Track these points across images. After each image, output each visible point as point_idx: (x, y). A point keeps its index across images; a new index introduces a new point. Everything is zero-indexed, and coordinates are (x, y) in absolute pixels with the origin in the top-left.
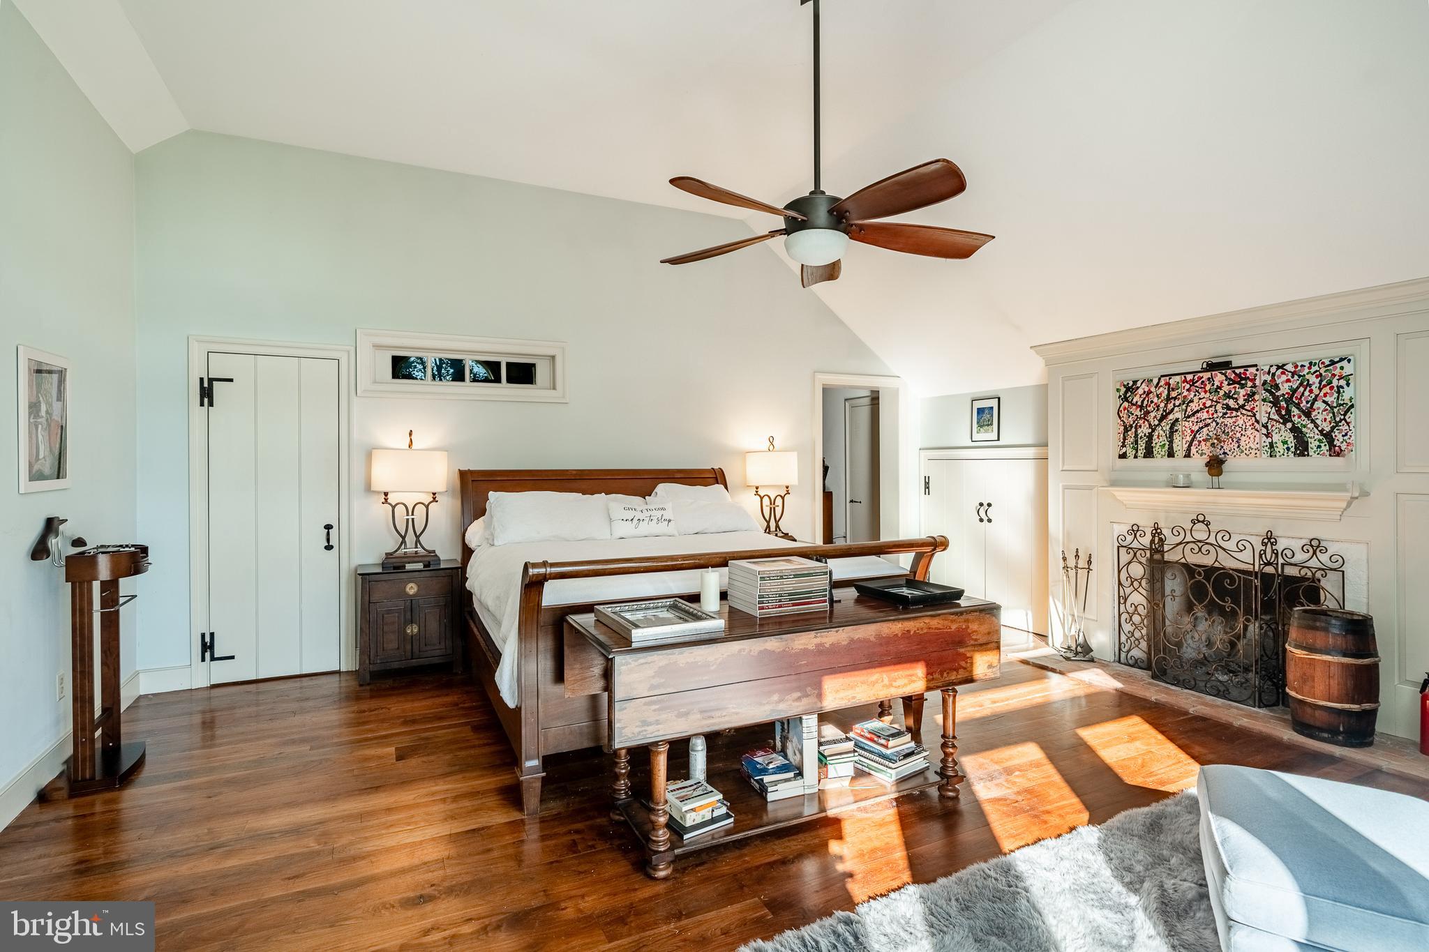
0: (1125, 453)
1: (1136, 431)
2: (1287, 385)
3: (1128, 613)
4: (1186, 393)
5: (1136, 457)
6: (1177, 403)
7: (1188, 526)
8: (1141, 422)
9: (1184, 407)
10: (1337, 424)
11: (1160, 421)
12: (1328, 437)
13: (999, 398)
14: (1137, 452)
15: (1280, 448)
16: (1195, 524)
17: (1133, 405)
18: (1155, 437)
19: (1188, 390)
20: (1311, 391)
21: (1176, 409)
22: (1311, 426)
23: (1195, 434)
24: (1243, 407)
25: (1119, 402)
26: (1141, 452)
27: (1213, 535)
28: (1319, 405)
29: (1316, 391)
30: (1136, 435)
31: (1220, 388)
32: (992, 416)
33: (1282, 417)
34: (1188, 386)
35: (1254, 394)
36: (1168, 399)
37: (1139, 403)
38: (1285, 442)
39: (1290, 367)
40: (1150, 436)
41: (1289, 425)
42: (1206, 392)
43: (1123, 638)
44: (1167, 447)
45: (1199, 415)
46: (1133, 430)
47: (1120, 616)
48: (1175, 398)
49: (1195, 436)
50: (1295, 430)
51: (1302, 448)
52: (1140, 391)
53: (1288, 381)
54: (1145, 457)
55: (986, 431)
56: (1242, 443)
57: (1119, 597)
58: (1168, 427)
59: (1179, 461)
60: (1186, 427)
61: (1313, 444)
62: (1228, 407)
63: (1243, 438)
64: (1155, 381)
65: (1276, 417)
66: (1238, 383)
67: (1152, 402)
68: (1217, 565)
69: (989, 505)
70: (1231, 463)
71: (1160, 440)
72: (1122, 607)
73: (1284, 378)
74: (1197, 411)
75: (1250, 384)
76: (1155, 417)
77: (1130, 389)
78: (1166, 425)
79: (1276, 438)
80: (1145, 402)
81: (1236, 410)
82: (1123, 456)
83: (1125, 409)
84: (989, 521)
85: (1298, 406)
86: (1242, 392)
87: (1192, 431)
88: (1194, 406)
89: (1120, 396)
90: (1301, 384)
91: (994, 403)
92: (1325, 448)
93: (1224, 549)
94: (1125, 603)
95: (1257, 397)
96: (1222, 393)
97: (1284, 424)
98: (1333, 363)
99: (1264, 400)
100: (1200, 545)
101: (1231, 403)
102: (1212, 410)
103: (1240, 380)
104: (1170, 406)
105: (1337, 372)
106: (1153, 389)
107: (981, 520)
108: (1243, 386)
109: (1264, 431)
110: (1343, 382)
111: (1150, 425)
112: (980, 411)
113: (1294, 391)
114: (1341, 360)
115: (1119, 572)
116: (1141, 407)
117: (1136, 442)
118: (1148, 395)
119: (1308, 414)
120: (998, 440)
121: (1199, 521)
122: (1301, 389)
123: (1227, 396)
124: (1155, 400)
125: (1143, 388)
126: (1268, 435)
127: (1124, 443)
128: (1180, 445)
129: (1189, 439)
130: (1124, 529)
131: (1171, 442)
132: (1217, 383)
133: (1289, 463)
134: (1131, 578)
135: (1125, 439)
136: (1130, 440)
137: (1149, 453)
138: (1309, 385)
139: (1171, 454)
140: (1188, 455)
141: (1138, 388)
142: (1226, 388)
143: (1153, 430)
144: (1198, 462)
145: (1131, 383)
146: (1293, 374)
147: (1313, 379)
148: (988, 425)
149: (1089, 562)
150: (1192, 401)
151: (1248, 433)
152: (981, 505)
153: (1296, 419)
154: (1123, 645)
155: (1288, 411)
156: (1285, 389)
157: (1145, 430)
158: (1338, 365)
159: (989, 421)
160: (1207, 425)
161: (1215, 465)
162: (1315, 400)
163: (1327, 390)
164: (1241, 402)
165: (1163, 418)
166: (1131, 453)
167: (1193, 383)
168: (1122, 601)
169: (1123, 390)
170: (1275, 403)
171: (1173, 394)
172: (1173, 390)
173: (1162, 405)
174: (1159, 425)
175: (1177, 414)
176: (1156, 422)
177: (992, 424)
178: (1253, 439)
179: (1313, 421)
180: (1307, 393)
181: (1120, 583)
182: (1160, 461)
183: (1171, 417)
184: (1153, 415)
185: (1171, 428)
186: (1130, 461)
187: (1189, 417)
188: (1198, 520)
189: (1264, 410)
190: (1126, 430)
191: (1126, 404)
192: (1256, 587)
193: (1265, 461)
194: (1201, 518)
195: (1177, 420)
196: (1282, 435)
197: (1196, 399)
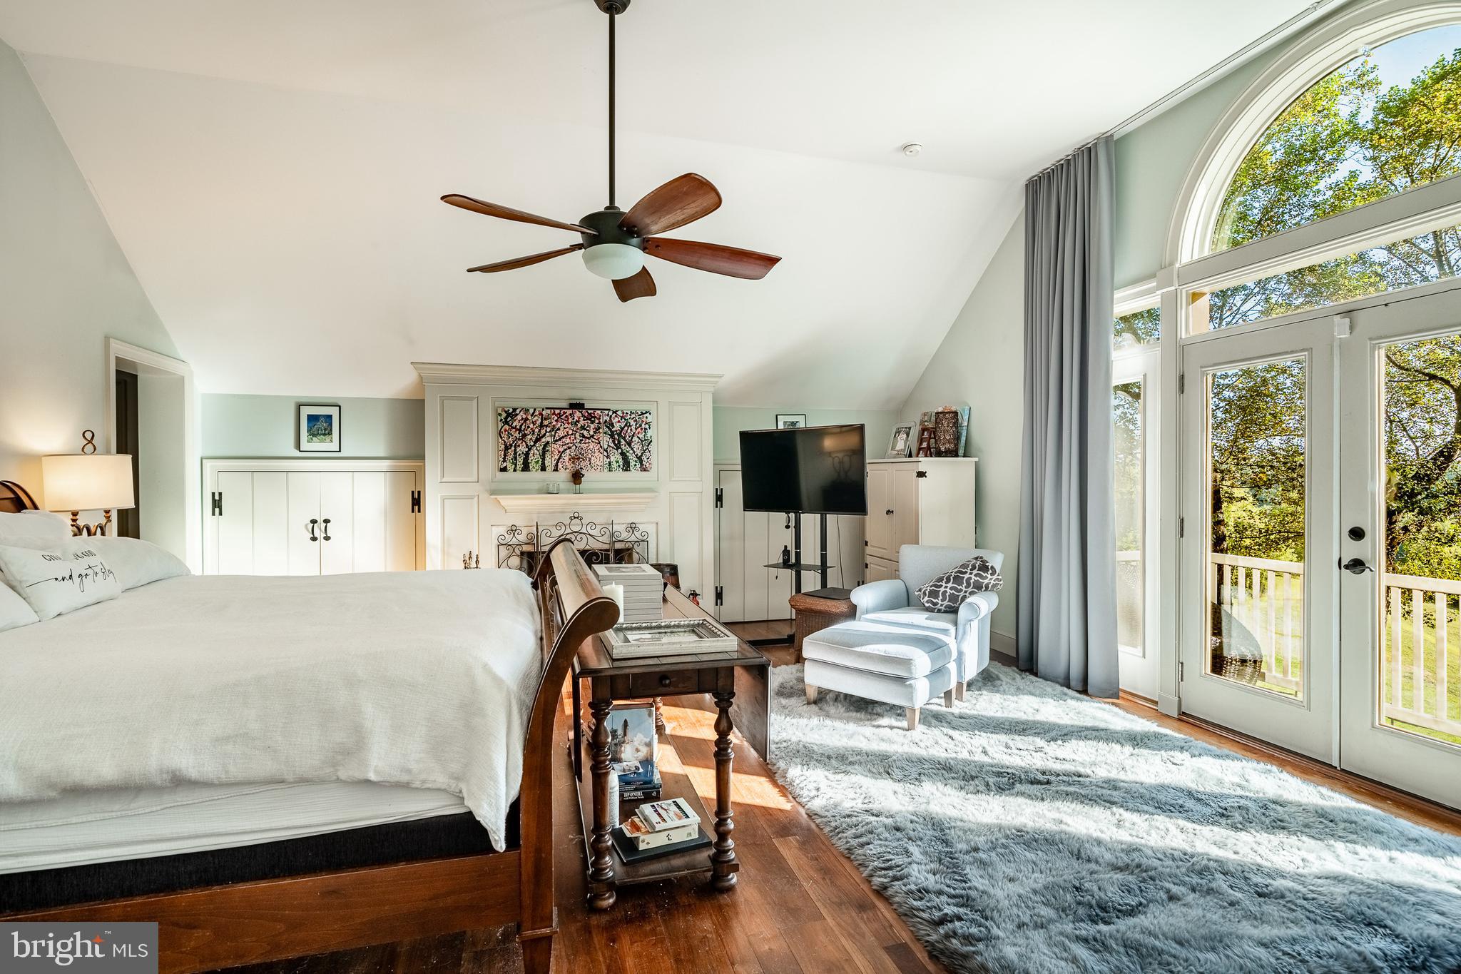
0: (506, 467)
1: (515, 450)
2: (618, 424)
4: (554, 423)
5: (515, 470)
6: (548, 430)
7: (567, 521)
8: (520, 442)
9: (553, 433)
10: (644, 451)
11: (535, 442)
12: (640, 458)
13: (340, 407)
14: (516, 466)
15: (615, 465)
16: (572, 519)
17: (513, 428)
18: (531, 455)
19: (556, 421)
20: (631, 430)
21: (548, 434)
22: (631, 452)
23: (561, 454)
24: (592, 436)
25: (500, 424)
26: (520, 466)
27: (584, 527)
28: (635, 439)
29: (634, 430)
30: (515, 453)
31: (578, 421)
32: (331, 424)
33: (615, 445)
34: (556, 418)
35: (599, 428)
36: (542, 426)
37: (518, 427)
38: (617, 462)
39: (620, 413)
40: (527, 454)
41: (620, 451)
42: (568, 423)
44: (540, 462)
45: (564, 440)
46: (513, 448)
48: (547, 426)
49: (561, 456)
50: (623, 454)
51: (626, 466)
52: (519, 417)
53: (619, 422)
54: (523, 470)
55: (321, 441)
56: (592, 462)
58: (541, 448)
59: (549, 474)
60: (556, 447)
61: (632, 463)
62: (583, 436)
63: (593, 458)
64: (531, 411)
65: (612, 445)
66: (590, 420)
67: (529, 427)
68: (588, 547)
69: (327, 521)
70: (589, 476)
71: (534, 457)
73: (617, 420)
74: (563, 437)
75: (597, 421)
76: (531, 439)
77: (511, 415)
78: (540, 446)
79: (612, 459)
80: (523, 427)
81: (589, 438)
82: (504, 470)
83: (505, 431)
84: (327, 538)
85: (624, 438)
86: (592, 426)
87: (559, 452)
88: (560, 433)
89: (501, 420)
90: (626, 425)
91: (334, 412)
92: (638, 466)
93: (591, 536)
95: (601, 430)
96: (579, 425)
97: (617, 449)
98: (642, 414)
99: (605, 433)
100: (576, 534)
101: (585, 433)
102: (573, 437)
103: (590, 418)
104: (543, 432)
105: (644, 419)
106: (529, 417)
107: (314, 539)
108: (593, 422)
109: (605, 454)
110: (647, 426)
111: (527, 445)
112: (312, 419)
113: (622, 429)
114: (646, 412)
116: (520, 430)
117: (516, 458)
118: (525, 421)
119: (629, 444)
120: (340, 451)
121: (575, 518)
122: (626, 428)
123: (583, 428)
124: (531, 426)
125: (521, 415)
126: (607, 457)
127: (504, 458)
128: (550, 462)
129: (557, 457)
130: (503, 530)
131: (544, 459)
132: (576, 418)
133: (619, 475)
135: (505, 455)
136: (510, 456)
137: (526, 468)
138: (631, 426)
139: (543, 468)
140: (556, 470)
141: (517, 415)
142: (582, 422)
143: (530, 450)
144: (564, 475)
145: (511, 410)
146: (622, 417)
147: (632, 423)
148: (325, 435)
149: (477, 562)
150: (559, 429)
151: (596, 454)
152: (314, 522)
153: (623, 447)
155: (619, 442)
156: (617, 427)
157: (522, 449)
158: (645, 415)
159: (325, 430)
160: (569, 448)
161: (577, 477)
162: (633, 436)
163: (639, 430)
164: (592, 433)
165: (537, 440)
166: (510, 466)
167: (559, 416)
169: (504, 415)
170: (612, 436)
171: (546, 423)
172: (545, 419)
173: (537, 430)
174: (534, 445)
175: (548, 439)
176: (532, 444)
177: (330, 433)
178: (598, 459)
179: (632, 449)
180: (629, 431)
182: (535, 475)
183: (543, 440)
184: (529, 437)
185: (544, 448)
186: (510, 474)
187: (557, 441)
188: (574, 516)
189: (606, 440)
190: (507, 448)
191: (507, 427)
193: (606, 474)
194: (576, 515)
195: (548, 443)
196: (616, 457)
197: (562, 428)
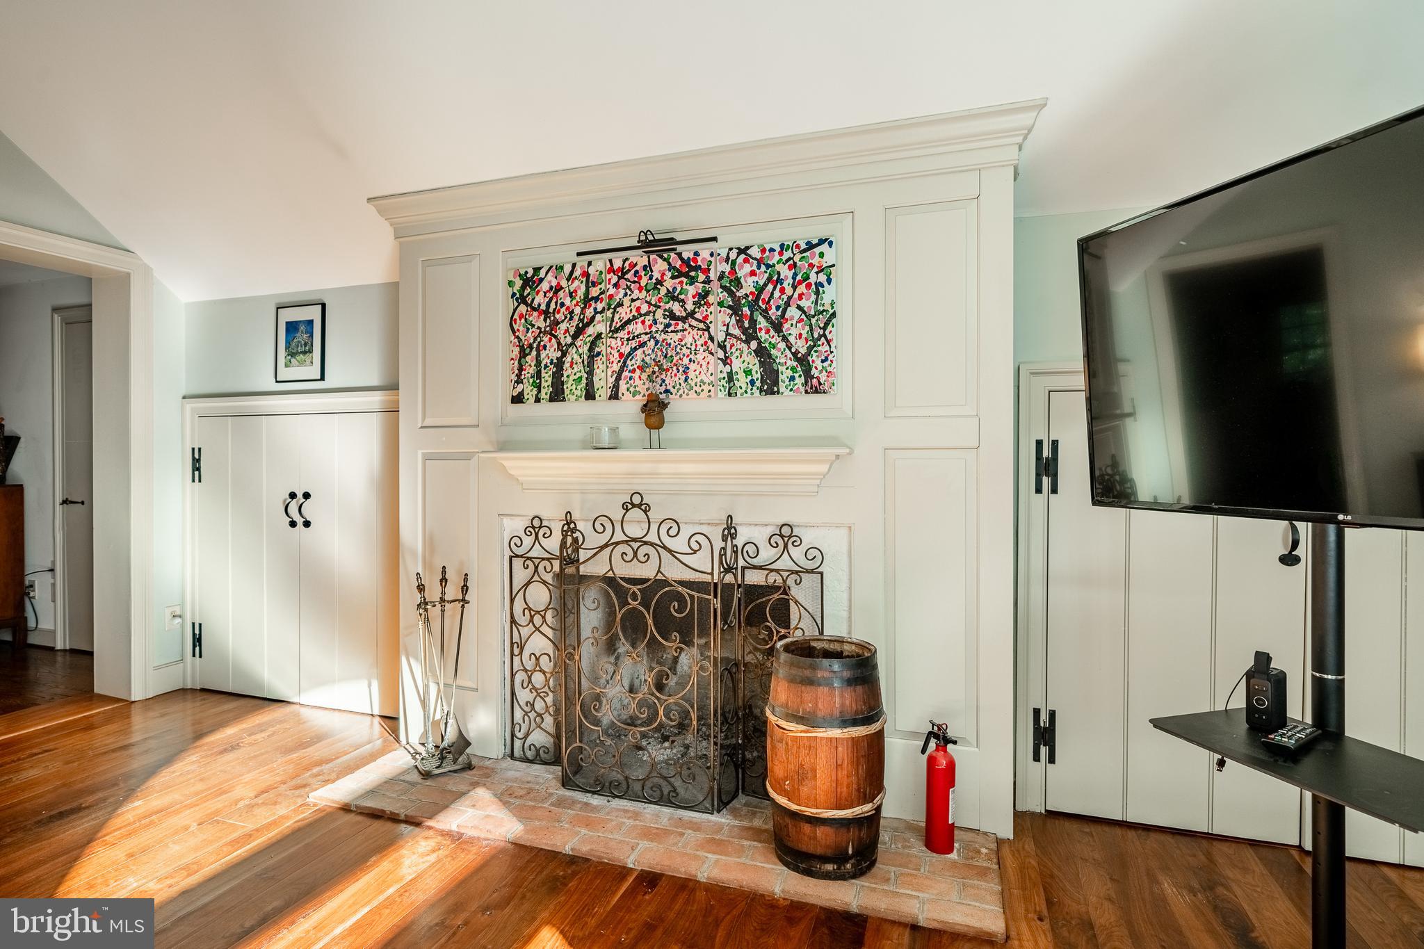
0: (521, 394)
1: (538, 355)
2: (751, 280)
3: (526, 670)
4: (612, 291)
5: (538, 400)
6: (600, 306)
7: (617, 514)
8: (546, 339)
9: (609, 314)
10: (815, 341)
11: (575, 337)
12: (803, 361)
13: (324, 306)
14: (539, 391)
15: (742, 381)
16: (627, 510)
17: (534, 309)
18: (567, 365)
19: (616, 285)
20: (782, 291)
21: (598, 317)
22: (782, 345)
23: (624, 358)
24: (691, 314)
25: (512, 304)
26: (546, 392)
27: (654, 527)
28: (793, 312)
29: (789, 291)
30: (538, 363)
31: (660, 282)
32: (312, 336)
33: (744, 331)
34: (615, 279)
35: (707, 293)
36: (587, 300)
37: (543, 307)
38: (748, 372)
39: (755, 252)
40: (559, 364)
41: (754, 344)
42: (640, 289)
43: (518, 714)
44: (584, 381)
45: (630, 327)
46: (534, 353)
47: (513, 676)
48: (596, 299)
49: (625, 363)
50: (762, 352)
51: (770, 384)
52: (545, 286)
53: (753, 273)
54: (551, 400)
55: (301, 364)
56: (691, 374)
57: (512, 644)
58: (586, 348)
59: (602, 406)
60: (613, 347)
61: (784, 375)
62: (672, 316)
63: (692, 367)
64: (567, 269)
65: (737, 332)
66: (686, 275)
67: (562, 305)
68: (660, 577)
69: (307, 496)
70: (679, 407)
71: (573, 372)
72: (517, 660)
73: (747, 268)
74: (628, 322)
75: (702, 277)
76: (567, 331)
77: (530, 281)
78: (583, 344)
79: (737, 365)
80: (553, 306)
81: (684, 319)
82: (518, 399)
83: (521, 316)
84: (307, 524)
85: (765, 313)
86: (692, 290)
87: (621, 355)
88: (624, 313)
89: (514, 295)
90: (769, 280)
91: (314, 313)
92: (800, 381)
93: (670, 551)
94: (521, 653)
95: (711, 299)
96: (663, 291)
97: (747, 342)
98: (810, 246)
99: (721, 304)
100: (635, 545)
101: (676, 308)
102: (649, 318)
103: (688, 270)
104: (589, 312)
105: (816, 261)
106: (564, 283)
107: (293, 524)
108: (693, 281)
109: (721, 354)
110: (822, 278)
111: (559, 344)
112: (292, 327)
113: (761, 290)
114: (821, 242)
115: (512, 600)
116: (546, 313)
117: (539, 377)
118: (556, 292)
119: (777, 327)
120: (322, 378)
121: (634, 506)
122: (770, 287)
123: (672, 296)
124: (567, 301)
125: (550, 281)
126: (726, 361)
127: (519, 376)
128: (603, 379)
129: (616, 367)
130: (517, 526)
131: (590, 374)
132: (656, 275)
133: (754, 403)
134: (530, 609)
135: (521, 369)
136: (530, 370)
137: (557, 395)
138: (779, 281)
139: (590, 395)
140: (614, 396)
141: (541, 280)
142: (669, 283)
143: (564, 354)
144: (630, 406)
145: (531, 272)
146: (760, 262)
147: (785, 272)
148: (304, 353)
149: (465, 589)
150: (620, 304)
151: (700, 357)
152: (293, 496)
153: (762, 335)
154: (517, 727)
155: (753, 322)
156: (748, 286)
157: (551, 353)
158: (817, 250)
159: (306, 344)
160: (642, 345)
161: (654, 410)
162: (788, 304)
163: (802, 289)
164: (690, 306)
165: (579, 332)
166: (530, 393)
167: (622, 273)
168: (516, 651)
169: (519, 283)
170: (735, 309)
171: (594, 292)
172: (594, 284)
173: (578, 310)
174: (572, 344)
175: (600, 327)
176: (569, 340)
177: (310, 351)
178: (707, 368)
179: (785, 339)
180: (777, 294)
181: (513, 621)
182: (574, 408)
183: (590, 330)
184: (563, 326)
185: (591, 350)
186: (528, 409)
187: (617, 330)
188: (632, 504)
189: (720, 320)
190: (523, 354)
191: (523, 308)
192: (715, 610)
193: (721, 402)
194: (637, 500)
195: (599, 336)
196: (745, 361)
197: (626, 301)
